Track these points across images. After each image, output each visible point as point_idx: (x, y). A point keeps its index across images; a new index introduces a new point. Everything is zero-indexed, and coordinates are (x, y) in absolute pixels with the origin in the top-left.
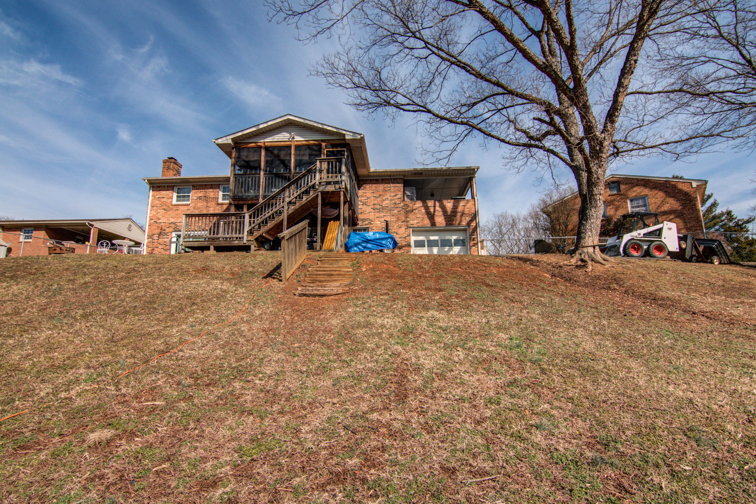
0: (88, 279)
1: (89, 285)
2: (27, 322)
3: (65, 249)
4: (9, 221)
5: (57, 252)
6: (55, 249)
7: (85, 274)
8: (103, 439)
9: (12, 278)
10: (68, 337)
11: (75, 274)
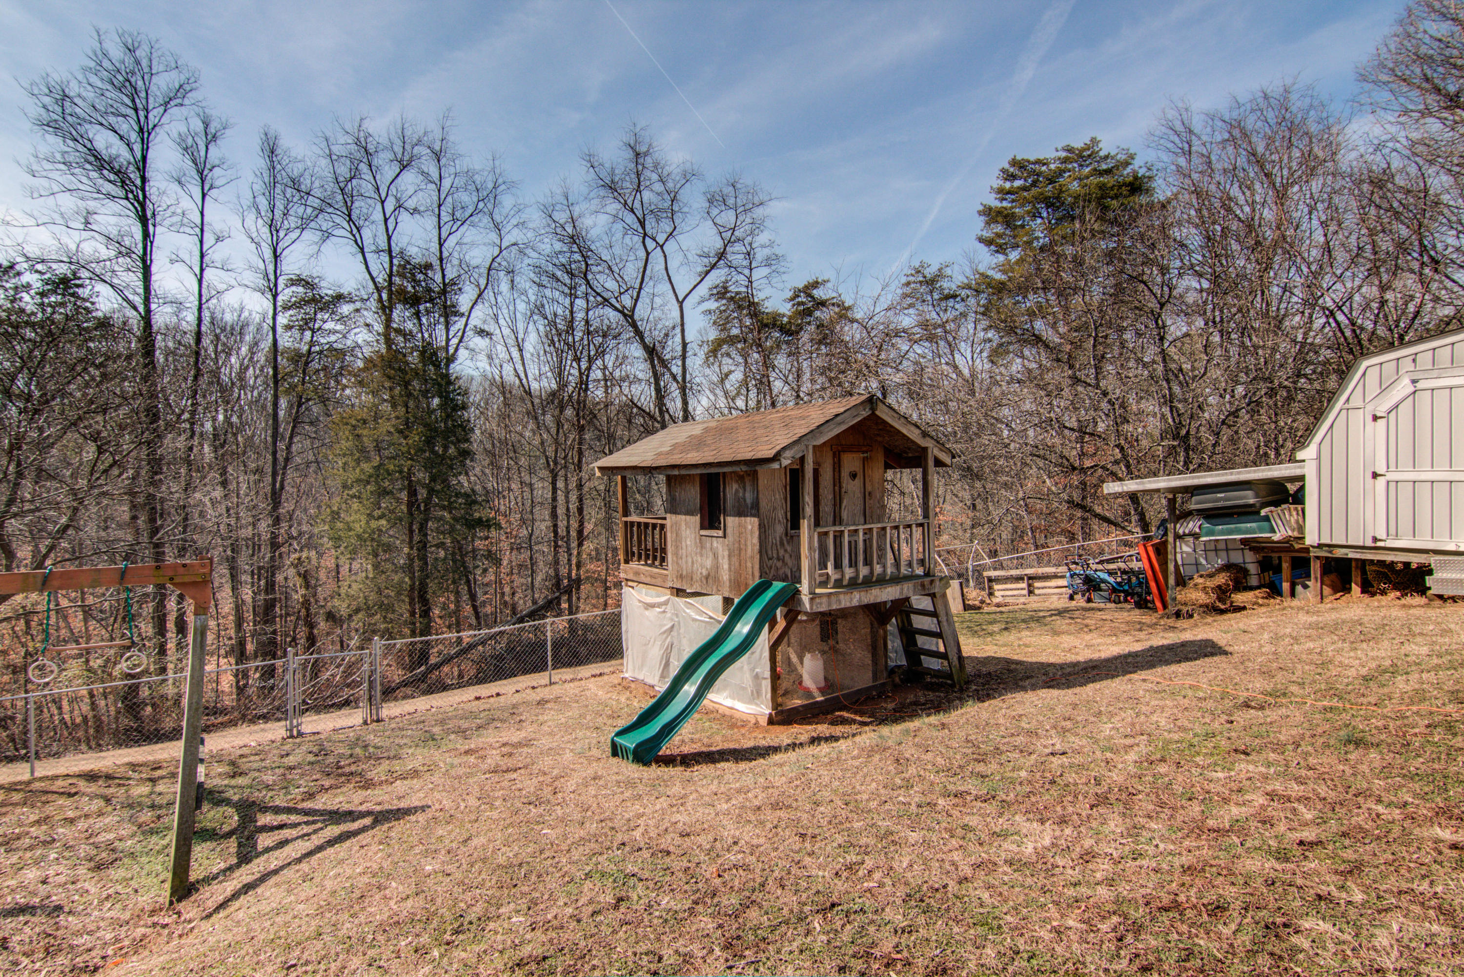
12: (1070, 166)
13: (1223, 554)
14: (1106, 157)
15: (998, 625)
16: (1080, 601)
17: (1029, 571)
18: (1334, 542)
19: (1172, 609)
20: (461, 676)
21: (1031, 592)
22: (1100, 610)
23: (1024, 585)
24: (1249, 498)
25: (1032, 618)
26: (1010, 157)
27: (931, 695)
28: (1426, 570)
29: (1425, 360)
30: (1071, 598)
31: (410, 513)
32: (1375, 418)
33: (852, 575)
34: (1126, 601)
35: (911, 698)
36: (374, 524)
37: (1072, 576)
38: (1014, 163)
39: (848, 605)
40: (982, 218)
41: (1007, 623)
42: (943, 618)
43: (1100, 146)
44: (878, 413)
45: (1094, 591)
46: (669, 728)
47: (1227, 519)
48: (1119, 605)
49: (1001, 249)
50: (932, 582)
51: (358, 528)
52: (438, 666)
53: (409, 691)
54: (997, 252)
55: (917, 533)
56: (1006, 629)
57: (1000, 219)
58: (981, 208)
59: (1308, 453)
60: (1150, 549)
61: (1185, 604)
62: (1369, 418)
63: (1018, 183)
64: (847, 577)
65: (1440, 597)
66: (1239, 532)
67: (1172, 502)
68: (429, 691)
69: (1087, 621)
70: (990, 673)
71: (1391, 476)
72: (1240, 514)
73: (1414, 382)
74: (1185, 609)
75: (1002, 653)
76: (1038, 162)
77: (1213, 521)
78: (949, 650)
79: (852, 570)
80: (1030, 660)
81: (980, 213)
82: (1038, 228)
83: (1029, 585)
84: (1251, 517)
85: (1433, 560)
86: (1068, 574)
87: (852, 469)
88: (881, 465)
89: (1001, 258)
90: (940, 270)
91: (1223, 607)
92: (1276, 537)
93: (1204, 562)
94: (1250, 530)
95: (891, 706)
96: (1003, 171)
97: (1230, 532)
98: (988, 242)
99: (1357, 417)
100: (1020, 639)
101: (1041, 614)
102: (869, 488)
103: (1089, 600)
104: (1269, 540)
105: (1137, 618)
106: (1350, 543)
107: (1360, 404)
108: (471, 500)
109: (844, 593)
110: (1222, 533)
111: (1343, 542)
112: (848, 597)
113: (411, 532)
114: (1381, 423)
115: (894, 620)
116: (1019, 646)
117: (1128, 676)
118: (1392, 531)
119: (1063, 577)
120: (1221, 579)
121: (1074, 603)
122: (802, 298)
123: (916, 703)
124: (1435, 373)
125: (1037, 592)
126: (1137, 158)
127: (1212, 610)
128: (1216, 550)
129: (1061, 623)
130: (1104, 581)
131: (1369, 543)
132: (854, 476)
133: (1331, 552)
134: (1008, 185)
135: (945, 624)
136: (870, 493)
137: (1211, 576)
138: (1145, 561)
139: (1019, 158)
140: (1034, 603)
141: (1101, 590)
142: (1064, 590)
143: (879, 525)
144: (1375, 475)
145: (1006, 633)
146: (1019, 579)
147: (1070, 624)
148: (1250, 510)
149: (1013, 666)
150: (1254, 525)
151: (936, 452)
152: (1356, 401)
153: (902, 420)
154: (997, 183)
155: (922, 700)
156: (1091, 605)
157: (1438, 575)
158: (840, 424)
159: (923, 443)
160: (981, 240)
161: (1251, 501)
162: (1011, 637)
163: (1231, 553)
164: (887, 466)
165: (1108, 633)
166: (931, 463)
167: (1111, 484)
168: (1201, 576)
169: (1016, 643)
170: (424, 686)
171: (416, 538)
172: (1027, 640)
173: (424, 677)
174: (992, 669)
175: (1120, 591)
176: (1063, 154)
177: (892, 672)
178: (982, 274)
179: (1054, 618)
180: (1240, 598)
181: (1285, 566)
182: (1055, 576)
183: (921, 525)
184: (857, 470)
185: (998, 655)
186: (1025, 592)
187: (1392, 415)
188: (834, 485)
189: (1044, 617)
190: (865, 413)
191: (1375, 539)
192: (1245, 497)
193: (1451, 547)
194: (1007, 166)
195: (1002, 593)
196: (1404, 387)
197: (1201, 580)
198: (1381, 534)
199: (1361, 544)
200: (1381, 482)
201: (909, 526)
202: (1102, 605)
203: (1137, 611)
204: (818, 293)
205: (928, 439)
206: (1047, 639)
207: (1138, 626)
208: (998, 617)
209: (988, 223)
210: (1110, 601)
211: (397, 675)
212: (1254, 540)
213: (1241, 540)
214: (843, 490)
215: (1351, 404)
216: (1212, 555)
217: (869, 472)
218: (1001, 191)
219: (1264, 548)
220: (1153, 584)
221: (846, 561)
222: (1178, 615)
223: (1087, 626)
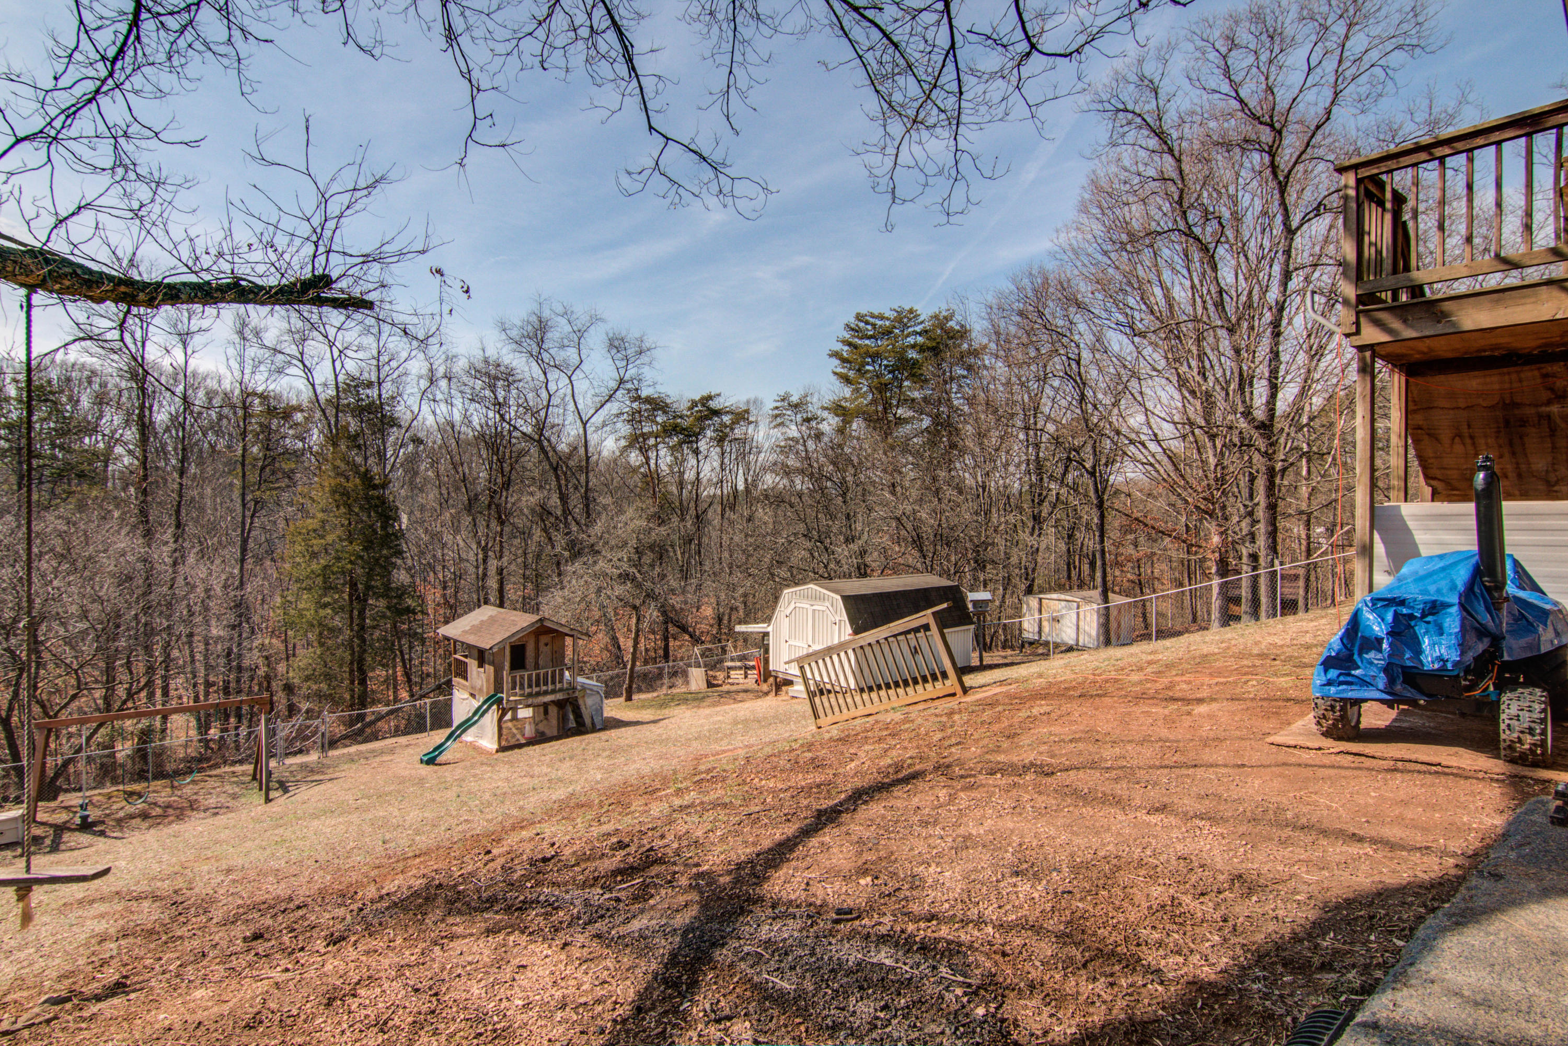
20: (397, 727)
31: (351, 601)
36: (322, 612)
46: (440, 753)
51: (309, 615)
52: (373, 723)
53: (347, 742)
68: (366, 740)
108: (402, 592)
113: (351, 618)
122: (700, 408)
132: (546, 645)
170: (359, 739)
171: (356, 621)
173: (361, 731)
190: (539, 625)
204: (713, 404)
211: (340, 730)
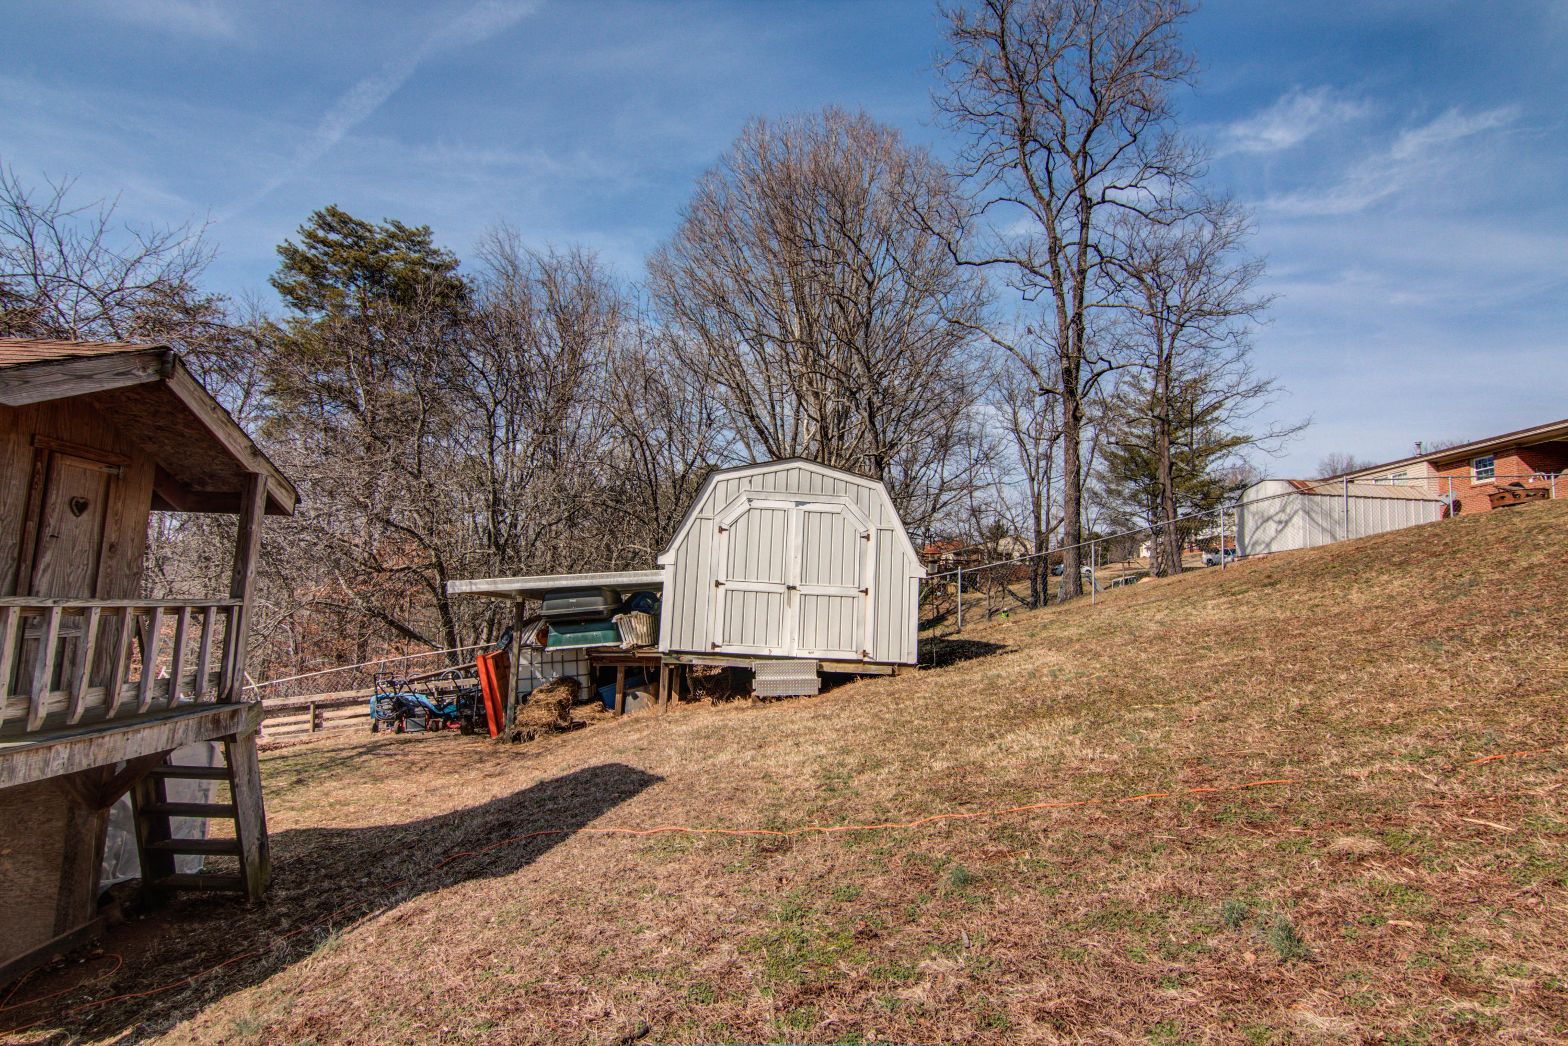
0: (1538, 557)
1: (1535, 571)
2: (1384, 646)
3: (1523, 494)
4: (1454, 448)
5: (1507, 502)
6: (1503, 498)
7: (1537, 547)
8: (1357, 851)
9: (1400, 565)
10: (1432, 678)
11: (1516, 549)
12: (397, 244)
13: (558, 666)
14: (435, 252)
15: (285, 777)
16: (387, 734)
17: (319, 698)
18: (683, 649)
19: (509, 731)
21: (316, 726)
22: (420, 741)
23: (309, 717)
24: (599, 604)
25: (333, 760)
26: (330, 204)
27: (199, 930)
28: (749, 674)
29: (757, 480)
30: (375, 729)
32: (721, 530)
33: (56, 708)
34: (445, 727)
35: (154, 947)
37: (379, 700)
38: (333, 212)
39: (36, 775)
40: (282, 258)
41: (299, 772)
42: (242, 779)
43: (432, 237)
44: (172, 384)
45: (407, 717)
47: (574, 627)
48: (439, 733)
49: (301, 303)
50: (234, 714)
54: (295, 305)
55: (217, 624)
56: (299, 782)
57: (307, 268)
58: (285, 245)
59: (666, 559)
60: (490, 662)
61: (527, 724)
62: (716, 530)
63: (333, 237)
64: (43, 712)
65: (764, 700)
66: (586, 640)
67: (520, 607)
69: (411, 757)
70: (300, 860)
71: (729, 585)
72: (588, 621)
73: (750, 500)
74: (525, 730)
75: (310, 820)
76: (361, 225)
77: (562, 629)
78: (244, 834)
79: (58, 696)
80: (355, 825)
81: (281, 251)
82: (352, 296)
83: (316, 717)
84: (602, 625)
85: (753, 664)
86: (373, 699)
87: (79, 493)
88: (147, 498)
89: (299, 314)
90: (209, 301)
91: (564, 724)
92: (624, 646)
93: (539, 675)
94: (598, 639)
95: (105, 979)
96: (320, 216)
97: (577, 641)
98: (287, 290)
99: (709, 528)
100: (327, 794)
101: (345, 754)
102: (112, 535)
103: (400, 730)
104: (617, 650)
105: (469, 747)
106: (695, 649)
107: (710, 515)
109: (28, 750)
110: (569, 642)
111: (689, 649)
112: (36, 759)
114: (725, 534)
115: (127, 798)
116: (331, 805)
117: (582, 832)
118: (727, 638)
119: (368, 702)
120: (562, 693)
121: (379, 736)
123: (168, 958)
124: (763, 496)
125: (325, 724)
126: (461, 265)
127: (555, 729)
128: (552, 662)
129: (375, 763)
130: (421, 704)
131: (709, 650)
132: (79, 507)
133: (678, 659)
134: (321, 233)
135: (245, 788)
136: (112, 547)
137: (550, 691)
138: (483, 676)
139: (340, 209)
140: (324, 740)
141: (414, 716)
142: (363, 719)
143: (142, 604)
144: (718, 584)
145: (302, 789)
146: (303, 709)
147: (390, 764)
148: (597, 617)
149: (336, 841)
150: (599, 633)
151: (271, 485)
152: (708, 513)
153: (220, 413)
154: (310, 226)
155: (181, 945)
156: (402, 736)
157: (760, 678)
158: (81, 377)
159: (251, 465)
160: (275, 284)
161: (601, 608)
162: (312, 792)
163: (567, 665)
164: (159, 504)
165: (445, 769)
166: (260, 503)
167: (458, 582)
168: (541, 691)
169: (324, 802)
172: (341, 795)
174: (301, 851)
175: (440, 716)
176: (392, 229)
177: (105, 899)
178: (271, 325)
179: (364, 757)
180: (579, 714)
181: (620, 676)
182: (355, 702)
183: (227, 610)
184: (91, 497)
185: (301, 826)
186: (308, 726)
187: (733, 528)
188: (26, 518)
189: (351, 757)
190: (147, 376)
191: (714, 646)
192: (595, 604)
193: (766, 652)
194: (324, 212)
195: (273, 730)
196: (741, 506)
197: (541, 696)
198: (719, 641)
199: (703, 650)
200: (722, 589)
201: (204, 610)
202: (419, 735)
203: (465, 739)
205: (260, 459)
206: (367, 790)
207: (477, 757)
208: (280, 764)
209: (290, 268)
210: (426, 729)
212: (596, 650)
213: (588, 649)
214: (48, 531)
215: (704, 515)
216: (547, 667)
217: (116, 505)
218: (311, 235)
219: (603, 658)
220: (489, 704)
221: (44, 676)
222: (517, 738)
223: (413, 763)
